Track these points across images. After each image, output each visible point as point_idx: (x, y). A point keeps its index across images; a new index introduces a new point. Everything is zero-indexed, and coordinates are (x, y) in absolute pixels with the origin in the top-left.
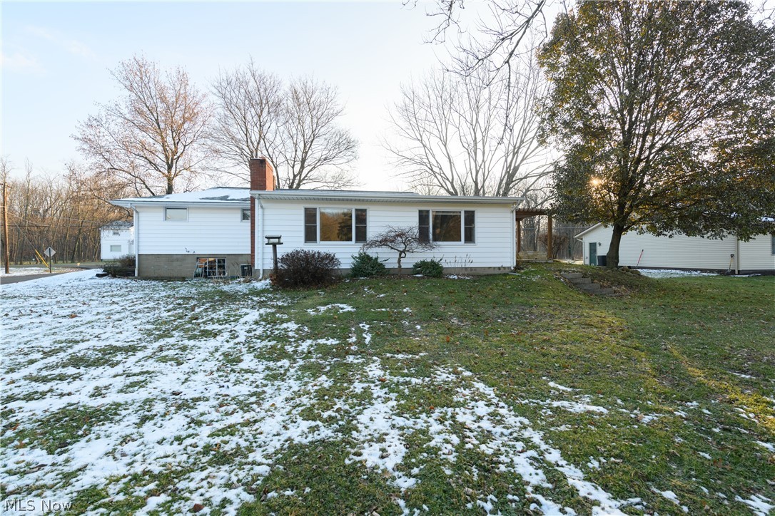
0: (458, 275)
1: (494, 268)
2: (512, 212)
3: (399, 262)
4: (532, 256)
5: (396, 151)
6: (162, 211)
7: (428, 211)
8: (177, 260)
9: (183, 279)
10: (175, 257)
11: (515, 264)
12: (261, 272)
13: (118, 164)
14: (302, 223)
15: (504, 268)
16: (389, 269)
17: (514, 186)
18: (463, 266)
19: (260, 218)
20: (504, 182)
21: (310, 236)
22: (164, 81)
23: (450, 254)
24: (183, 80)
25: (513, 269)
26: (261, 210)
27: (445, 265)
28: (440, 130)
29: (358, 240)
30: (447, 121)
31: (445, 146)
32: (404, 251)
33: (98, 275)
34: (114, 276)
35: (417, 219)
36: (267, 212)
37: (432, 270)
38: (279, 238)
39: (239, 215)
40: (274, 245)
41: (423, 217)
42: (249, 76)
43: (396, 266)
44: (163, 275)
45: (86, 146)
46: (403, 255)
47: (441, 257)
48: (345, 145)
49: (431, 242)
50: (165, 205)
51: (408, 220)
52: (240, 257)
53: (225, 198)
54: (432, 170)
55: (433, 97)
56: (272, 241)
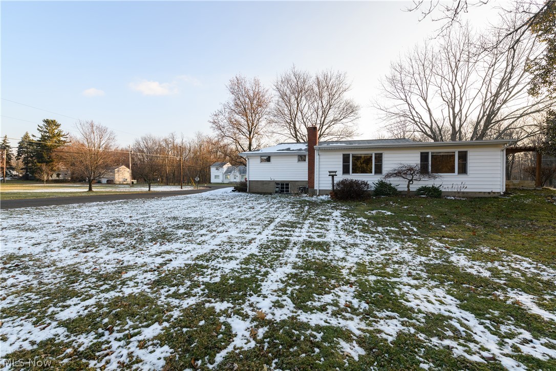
0: (454, 197)
1: (485, 193)
2: (503, 151)
3: (408, 187)
4: (519, 184)
5: (384, 109)
6: (259, 157)
7: (428, 153)
8: (266, 184)
9: (271, 194)
10: (265, 182)
11: (504, 190)
12: (318, 191)
13: (227, 134)
14: (341, 163)
15: (494, 193)
16: (401, 192)
17: (492, 126)
18: (459, 191)
19: (318, 161)
20: (482, 123)
21: (346, 171)
22: (248, 86)
23: (448, 182)
24: (257, 83)
25: (502, 193)
26: (318, 156)
27: (443, 190)
28: (421, 90)
29: (376, 172)
30: (428, 82)
31: (425, 101)
32: (412, 180)
33: (233, 191)
34: (239, 191)
35: (419, 159)
36: (321, 157)
37: (434, 193)
38: (336, 172)
39: (296, 159)
40: (333, 176)
41: (424, 157)
42: (292, 76)
43: (406, 189)
44: (260, 191)
45: (214, 126)
46: (411, 182)
47: (441, 184)
48: (350, 110)
49: (430, 174)
50: (261, 155)
51: (413, 159)
52: (297, 183)
53: (289, 149)
54: (414, 120)
55: (415, 66)
56: (331, 174)
